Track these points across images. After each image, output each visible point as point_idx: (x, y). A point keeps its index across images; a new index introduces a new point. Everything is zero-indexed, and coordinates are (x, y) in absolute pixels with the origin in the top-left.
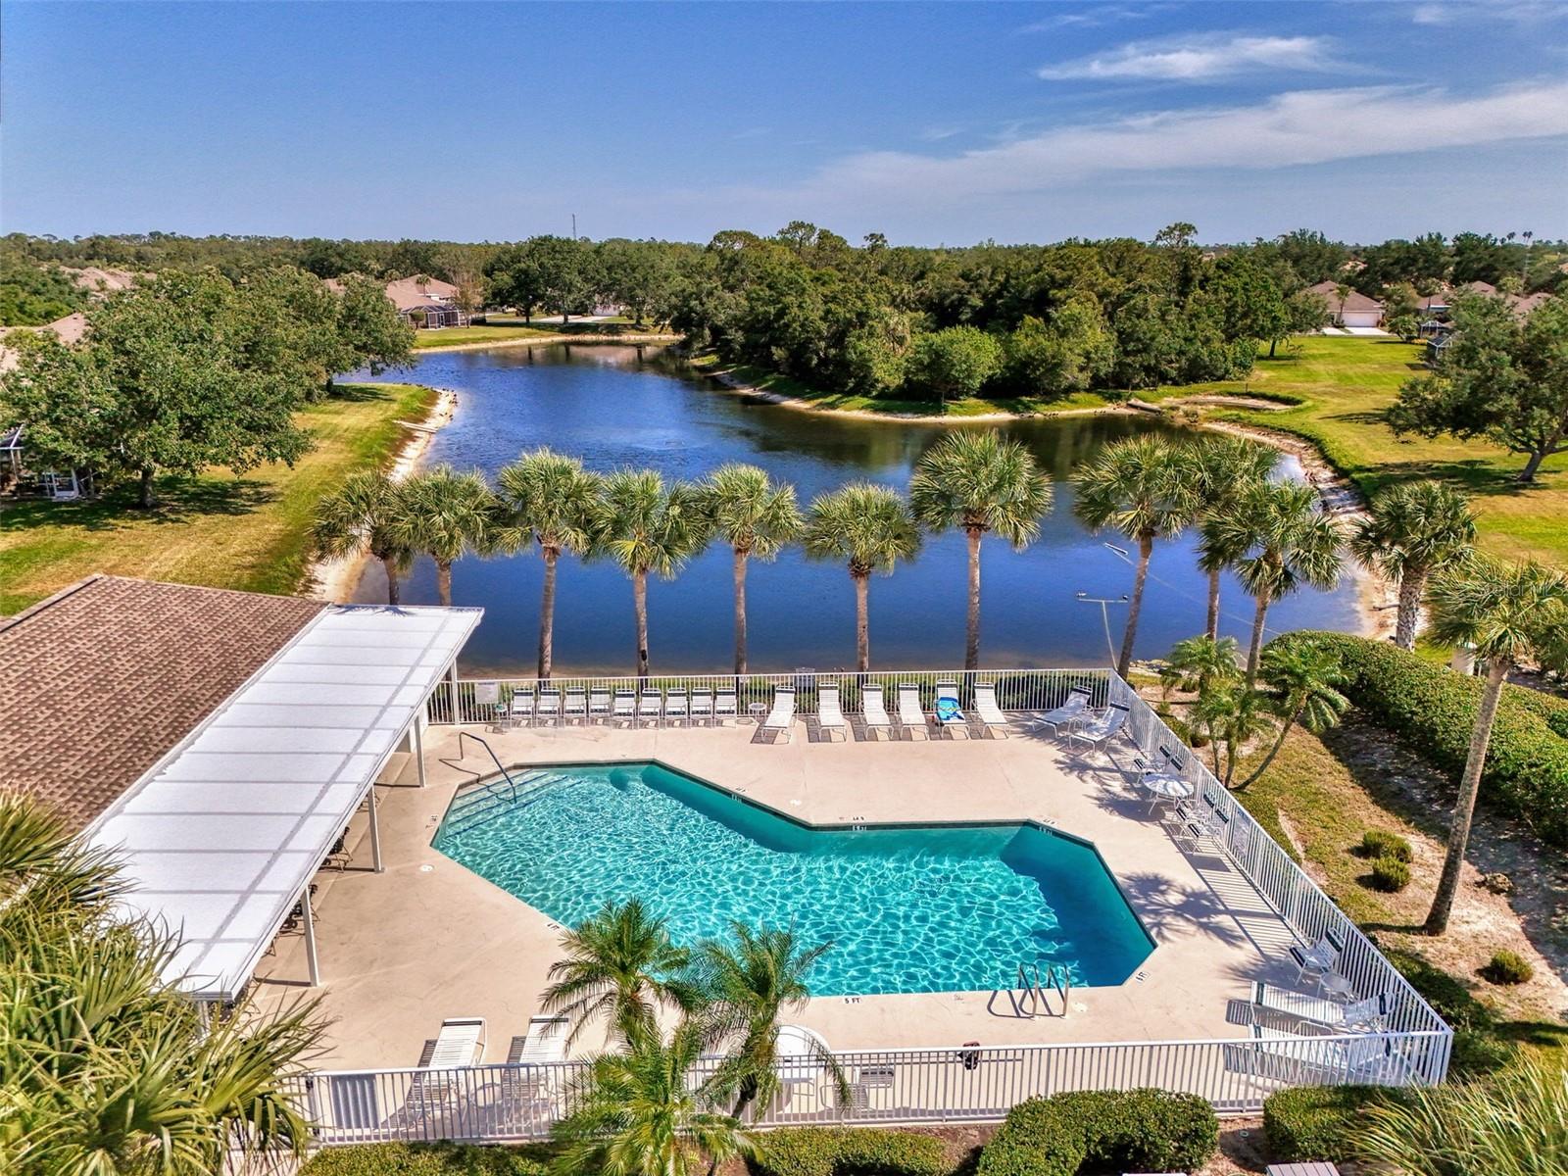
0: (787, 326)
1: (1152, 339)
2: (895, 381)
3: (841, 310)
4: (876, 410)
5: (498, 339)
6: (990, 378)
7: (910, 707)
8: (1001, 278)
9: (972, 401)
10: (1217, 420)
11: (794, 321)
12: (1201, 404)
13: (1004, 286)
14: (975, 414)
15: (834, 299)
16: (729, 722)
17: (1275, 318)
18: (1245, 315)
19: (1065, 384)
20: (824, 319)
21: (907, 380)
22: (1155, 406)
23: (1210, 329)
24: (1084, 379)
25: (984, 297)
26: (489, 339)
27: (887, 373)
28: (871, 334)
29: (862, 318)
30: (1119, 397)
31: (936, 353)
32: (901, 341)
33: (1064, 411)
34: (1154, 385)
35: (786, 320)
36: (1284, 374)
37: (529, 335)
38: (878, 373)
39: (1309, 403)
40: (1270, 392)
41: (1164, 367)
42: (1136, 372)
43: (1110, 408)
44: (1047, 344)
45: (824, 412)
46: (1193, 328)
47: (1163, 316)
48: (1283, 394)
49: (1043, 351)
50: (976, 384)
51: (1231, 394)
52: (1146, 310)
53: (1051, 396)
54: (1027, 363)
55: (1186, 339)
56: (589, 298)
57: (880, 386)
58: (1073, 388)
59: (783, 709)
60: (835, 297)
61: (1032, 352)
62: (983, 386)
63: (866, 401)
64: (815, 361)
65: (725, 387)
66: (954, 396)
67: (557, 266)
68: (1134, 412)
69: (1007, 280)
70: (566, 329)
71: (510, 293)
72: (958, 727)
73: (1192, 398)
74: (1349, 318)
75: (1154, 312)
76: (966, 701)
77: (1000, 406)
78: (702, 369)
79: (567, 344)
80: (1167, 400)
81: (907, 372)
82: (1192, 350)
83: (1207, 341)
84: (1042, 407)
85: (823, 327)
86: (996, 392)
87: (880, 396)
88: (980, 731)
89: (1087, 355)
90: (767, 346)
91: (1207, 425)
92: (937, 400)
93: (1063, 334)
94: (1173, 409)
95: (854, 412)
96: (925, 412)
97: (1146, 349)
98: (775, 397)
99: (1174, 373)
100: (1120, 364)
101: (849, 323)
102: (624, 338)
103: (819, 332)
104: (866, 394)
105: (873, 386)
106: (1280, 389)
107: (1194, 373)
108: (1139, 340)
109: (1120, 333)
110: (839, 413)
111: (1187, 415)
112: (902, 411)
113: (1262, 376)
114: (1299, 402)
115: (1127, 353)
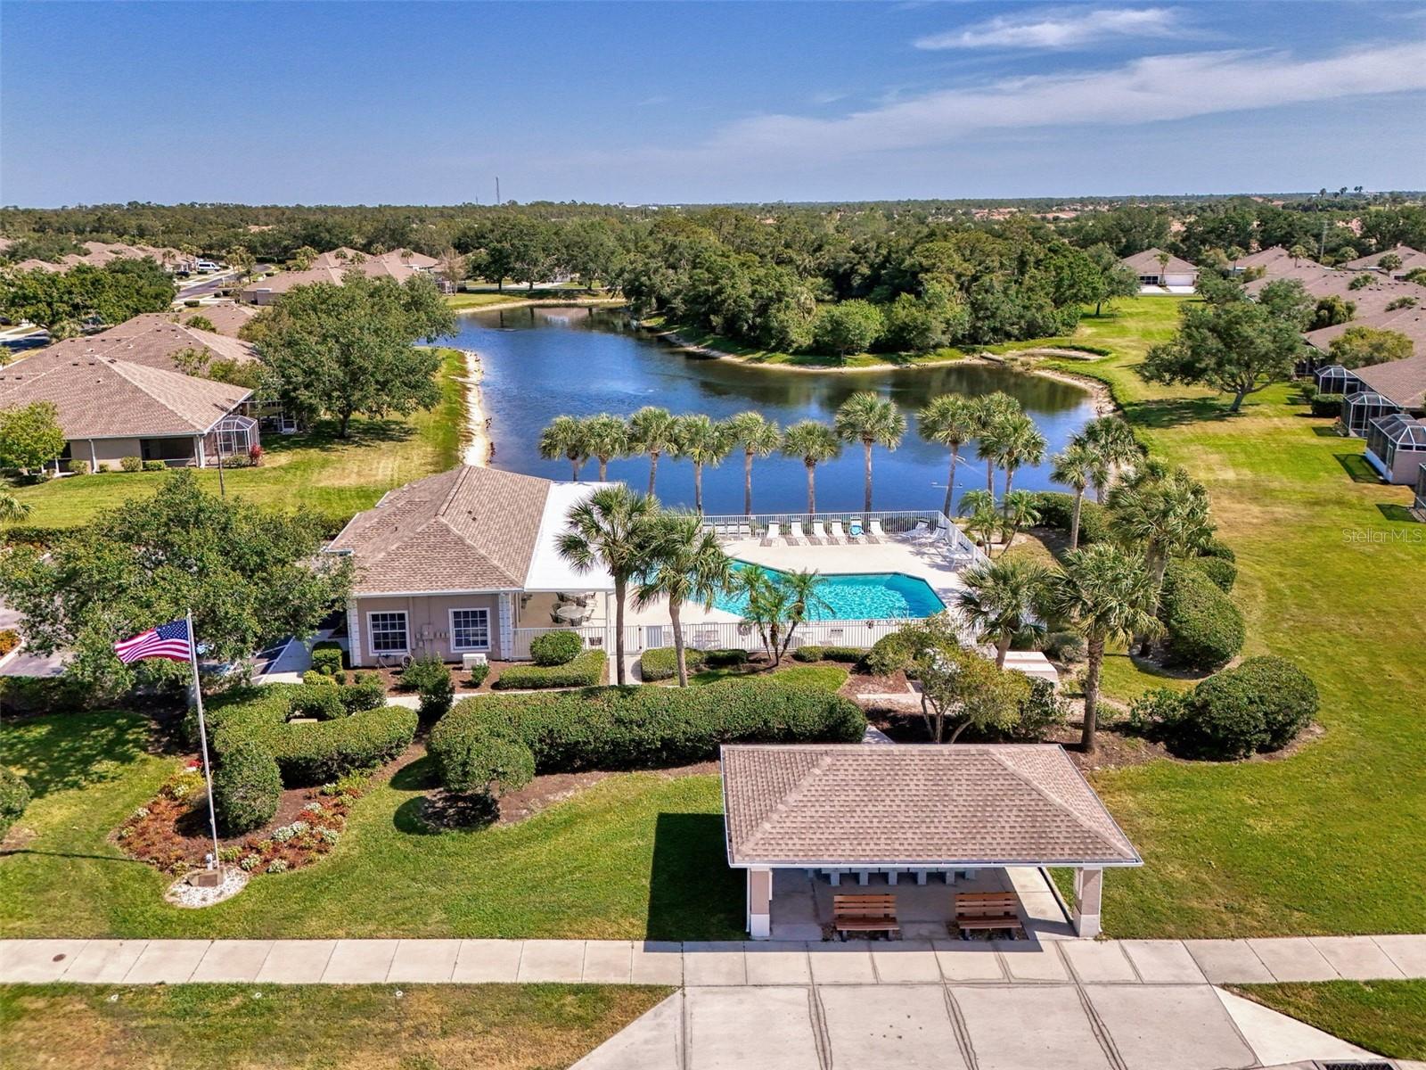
0: (724, 301)
1: (997, 308)
2: (806, 341)
3: (764, 290)
4: (793, 363)
5: (480, 305)
6: (877, 339)
7: (837, 529)
8: (884, 252)
9: (864, 356)
10: (1044, 368)
11: (729, 298)
12: (1033, 355)
13: (887, 259)
14: (867, 365)
15: (759, 282)
16: (747, 539)
17: (1094, 288)
18: (1071, 286)
19: (932, 343)
20: (752, 296)
21: (816, 341)
22: (1000, 358)
23: (1041, 298)
24: (946, 339)
25: (871, 266)
26: (473, 305)
27: (800, 336)
28: (787, 307)
29: (780, 296)
30: (974, 351)
31: (836, 322)
32: (809, 311)
33: (932, 362)
34: (1001, 341)
35: (723, 296)
36: (1103, 330)
37: (504, 301)
38: (793, 336)
39: (1113, 355)
40: (1088, 345)
41: (1008, 328)
42: (986, 334)
43: (967, 360)
44: (918, 315)
45: (754, 365)
46: (1029, 298)
47: (1005, 292)
48: (1097, 347)
49: (915, 319)
50: (867, 344)
51: (1060, 347)
52: (993, 287)
53: (922, 351)
54: (904, 328)
55: (1024, 307)
56: (551, 270)
57: (795, 345)
58: (938, 345)
59: (774, 530)
60: (759, 281)
61: (907, 320)
62: (871, 345)
63: (785, 356)
64: (746, 327)
65: (671, 345)
66: (850, 352)
67: (525, 246)
68: (985, 362)
69: (889, 253)
70: (532, 294)
71: (488, 267)
72: (862, 538)
73: (1030, 351)
74: (1169, 278)
75: (998, 287)
76: (866, 529)
77: (885, 360)
78: (650, 330)
79: (532, 307)
80: (1011, 354)
81: (815, 336)
82: (1028, 315)
83: (1040, 308)
84: (916, 360)
85: (751, 302)
86: (881, 349)
87: (796, 353)
88: (873, 541)
89: (947, 322)
90: (707, 315)
91: (1037, 372)
92: (838, 355)
93: (929, 307)
94: (1013, 360)
95: (776, 364)
96: (829, 364)
97: (993, 315)
98: (714, 353)
99: (1016, 332)
100: (973, 327)
101: (771, 299)
102: (579, 301)
103: (747, 306)
104: (785, 351)
105: (789, 345)
106: (1096, 343)
107: (1031, 332)
108: (987, 309)
109: (973, 304)
110: (765, 365)
111: (1023, 364)
112: (811, 364)
113: (1086, 332)
114: (1107, 354)
115: (978, 319)
